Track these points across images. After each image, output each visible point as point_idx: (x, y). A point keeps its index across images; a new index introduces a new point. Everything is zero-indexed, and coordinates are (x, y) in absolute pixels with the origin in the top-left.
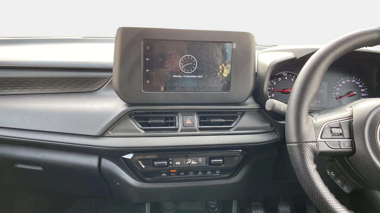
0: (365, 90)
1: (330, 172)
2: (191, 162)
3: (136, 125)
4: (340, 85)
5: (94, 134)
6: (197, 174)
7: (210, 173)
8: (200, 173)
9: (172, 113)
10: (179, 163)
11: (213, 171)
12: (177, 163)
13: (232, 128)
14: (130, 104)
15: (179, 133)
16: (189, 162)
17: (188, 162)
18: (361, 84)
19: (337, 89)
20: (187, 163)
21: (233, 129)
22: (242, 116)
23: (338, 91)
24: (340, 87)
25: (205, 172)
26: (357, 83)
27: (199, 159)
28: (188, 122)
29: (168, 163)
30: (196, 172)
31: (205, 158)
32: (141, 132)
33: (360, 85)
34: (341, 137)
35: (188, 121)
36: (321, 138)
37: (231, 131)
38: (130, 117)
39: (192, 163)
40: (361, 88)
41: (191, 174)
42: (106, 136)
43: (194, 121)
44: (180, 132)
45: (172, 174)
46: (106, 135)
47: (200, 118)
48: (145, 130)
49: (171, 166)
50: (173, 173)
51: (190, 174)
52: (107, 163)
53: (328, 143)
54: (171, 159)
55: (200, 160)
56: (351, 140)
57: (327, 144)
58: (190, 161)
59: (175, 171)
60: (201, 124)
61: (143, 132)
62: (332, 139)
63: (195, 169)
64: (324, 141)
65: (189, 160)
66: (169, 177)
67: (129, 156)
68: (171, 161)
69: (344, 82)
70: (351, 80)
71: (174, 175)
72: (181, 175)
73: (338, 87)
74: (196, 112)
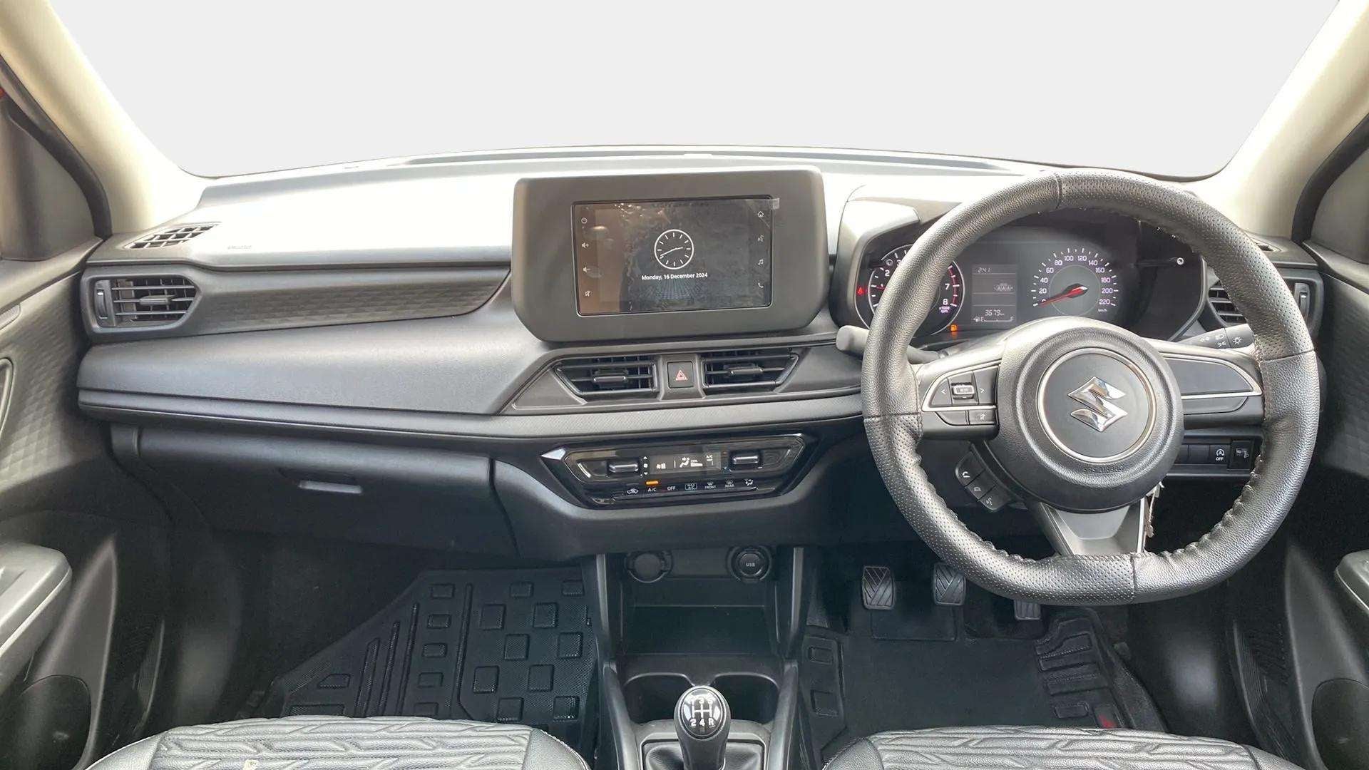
0: (1112, 279)
1: (960, 473)
2: (689, 463)
3: (567, 389)
4: (1049, 271)
5: (481, 412)
6: (704, 488)
7: (733, 485)
8: (710, 486)
9: (643, 358)
10: (663, 466)
11: (739, 481)
12: (658, 467)
13: (779, 385)
14: (551, 344)
15: (660, 401)
16: (686, 464)
17: (683, 464)
18: (1100, 265)
19: (1043, 280)
20: (681, 466)
21: (783, 388)
22: (801, 358)
23: (1043, 285)
24: (1049, 276)
25: (720, 483)
26: (1092, 263)
27: (707, 457)
28: (681, 377)
29: (640, 467)
30: (702, 485)
31: (718, 455)
32: (579, 404)
33: (1098, 267)
34: (971, 401)
35: (678, 375)
36: (930, 405)
37: (778, 394)
38: (554, 369)
39: (692, 465)
40: (1101, 275)
41: (691, 488)
42: (506, 413)
43: (696, 373)
44: (663, 399)
45: (650, 490)
46: (505, 411)
47: (708, 367)
48: (587, 398)
49: (646, 473)
50: (652, 486)
51: (687, 488)
52: (509, 473)
53: (944, 414)
54: (645, 458)
55: (709, 458)
56: (994, 407)
57: (941, 415)
58: (687, 462)
59: (657, 482)
60: (709, 379)
61: (583, 402)
62: (952, 406)
63: (700, 479)
64: (936, 412)
65: (684, 459)
66: (644, 496)
67: (558, 455)
68: (647, 462)
69: (1058, 263)
70: (1075, 255)
71: (653, 492)
72: (670, 491)
73: (1044, 275)
74: (698, 354)
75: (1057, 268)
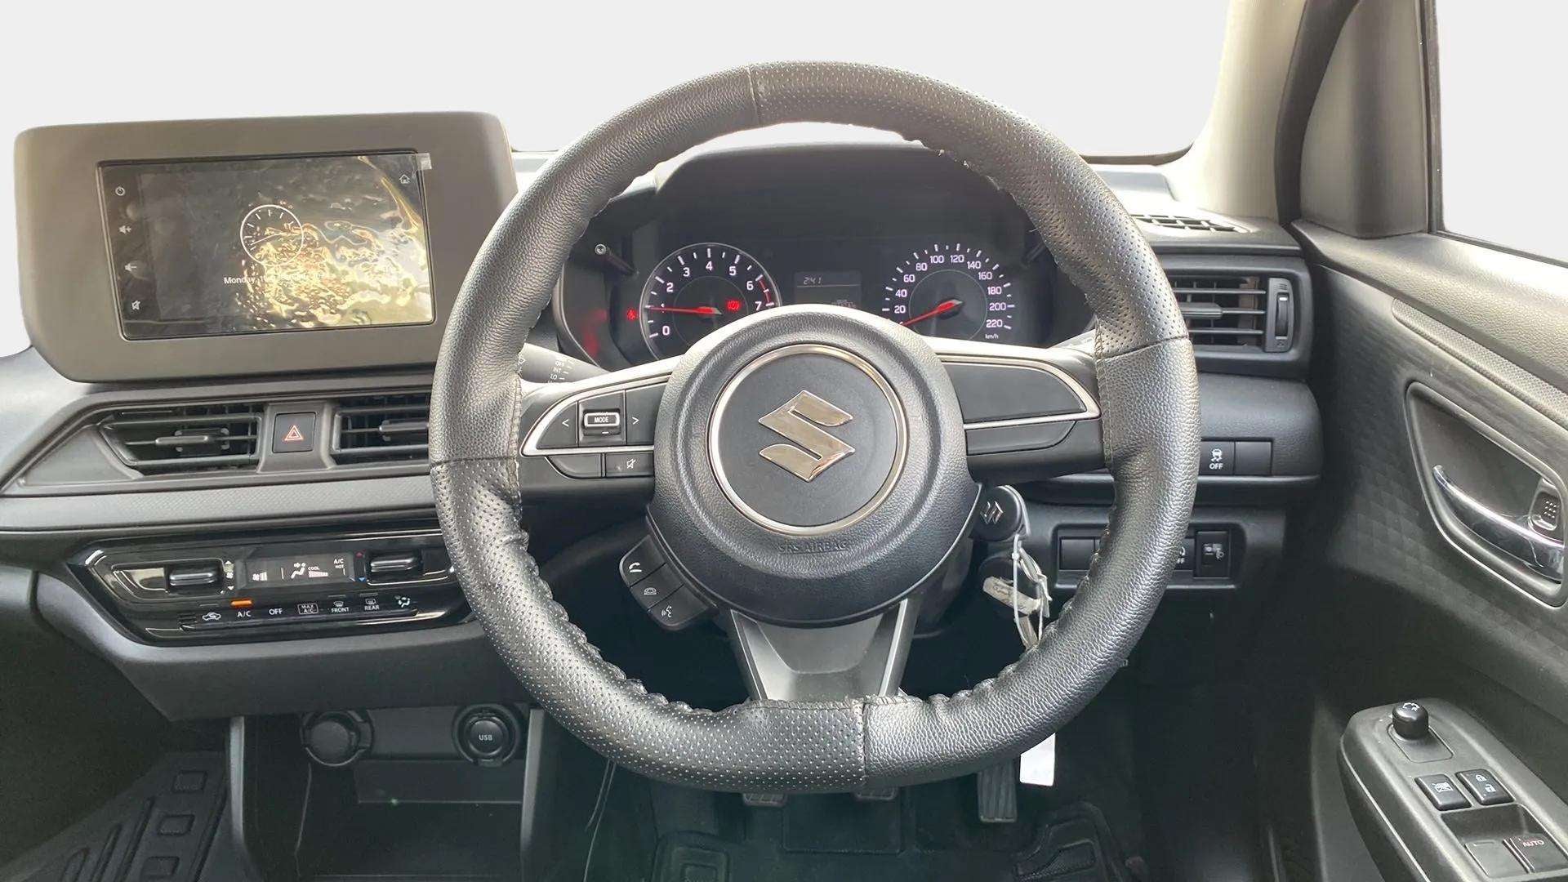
0: (1003, 289)
2: (307, 572)
3: (112, 457)
4: (908, 279)
6: (330, 613)
7: (377, 607)
8: (339, 608)
10: (264, 577)
11: (387, 600)
12: (256, 577)
15: (259, 473)
16: (301, 573)
17: (296, 573)
18: (985, 268)
19: (899, 294)
20: (293, 576)
23: (901, 301)
24: (909, 286)
25: (356, 603)
26: (973, 265)
27: (336, 561)
28: (294, 435)
29: (220, 577)
30: (326, 605)
31: (350, 558)
32: (128, 478)
33: (981, 270)
34: (614, 439)
35: (291, 433)
38: (98, 431)
39: (312, 574)
40: (987, 283)
41: (308, 611)
42: (7, 493)
43: (327, 432)
44: (263, 470)
45: (240, 614)
46: (5, 490)
47: (346, 421)
48: (145, 470)
49: (231, 588)
50: (243, 608)
51: (302, 610)
52: (60, 594)
54: (227, 563)
55: (339, 563)
56: (649, 448)
57: (557, 462)
58: (303, 570)
59: (251, 602)
60: (344, 441)
61: (137, 476)
62: (578, 446)
63: (322, 596)
64: (547, 456)
65: (297, 565)
66: (231, 623)
68: (231, 569)
69: (921, 267)
70: (947, 255)
71: (246, 618)
72: (275, 616)
73: (901, 285)
74: (333, 401)
75: (920, 275)
